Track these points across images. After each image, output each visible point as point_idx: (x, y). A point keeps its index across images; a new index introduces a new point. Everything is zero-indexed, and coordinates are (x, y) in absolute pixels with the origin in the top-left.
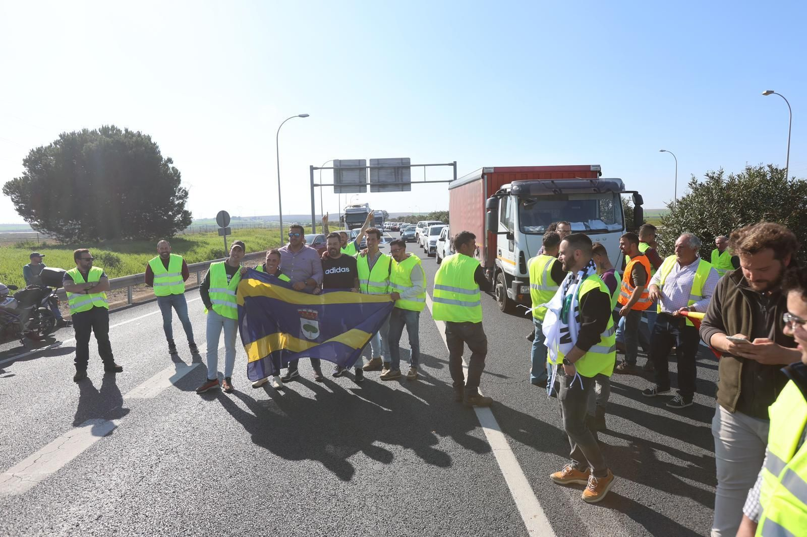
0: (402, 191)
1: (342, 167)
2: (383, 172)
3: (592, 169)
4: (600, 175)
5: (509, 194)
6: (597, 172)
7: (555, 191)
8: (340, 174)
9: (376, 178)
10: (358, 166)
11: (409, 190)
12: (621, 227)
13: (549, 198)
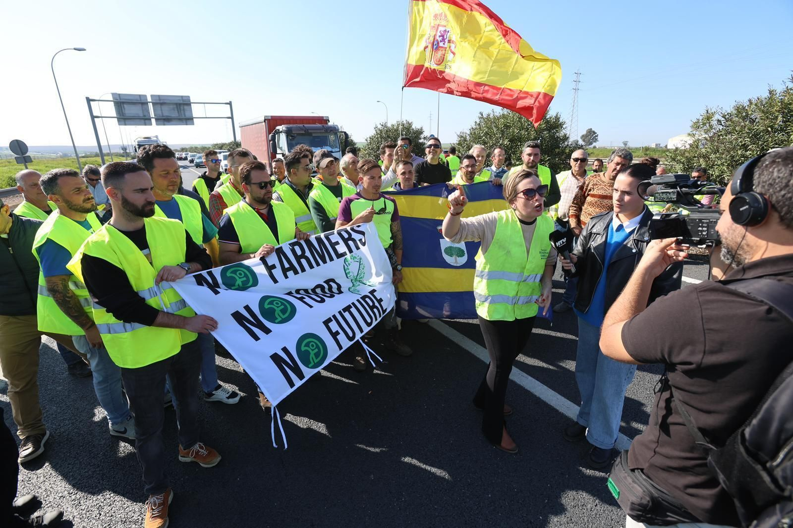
0: (187, 125)
1: (122, 101)
2: (165, 108)
3: (325, 118)
4: (329, 122)
5: (281, 132)
6: (327, 121)
7: (305, 131)
8: (121, 108)
9: (159, 112)
10: (140, 101)
11: (193, 124)
12: (339, 150)
13: (302, 134)
